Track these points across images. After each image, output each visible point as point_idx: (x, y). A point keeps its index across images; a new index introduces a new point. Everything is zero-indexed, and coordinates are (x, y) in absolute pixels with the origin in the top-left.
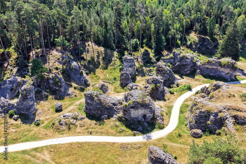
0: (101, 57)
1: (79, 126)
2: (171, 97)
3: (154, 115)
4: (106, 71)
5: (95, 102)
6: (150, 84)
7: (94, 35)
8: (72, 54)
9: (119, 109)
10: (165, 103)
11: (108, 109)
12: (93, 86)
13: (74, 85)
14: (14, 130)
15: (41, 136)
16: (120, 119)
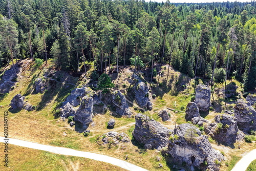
0: (174, 82)
1: (119, 147)
2: (245, 146)
3: (204, 160)
4: (175, 98)
5: (143, 127)
6: (218, 122)
7: (174, 58)
8: (144, 75)
9: (165, 142)
10: (232, 150)
11: (154, 138)
12: (154, 111)
13: (135, 105)
14: (65, 135)
15: (83, 147)
16: (163, 153)
